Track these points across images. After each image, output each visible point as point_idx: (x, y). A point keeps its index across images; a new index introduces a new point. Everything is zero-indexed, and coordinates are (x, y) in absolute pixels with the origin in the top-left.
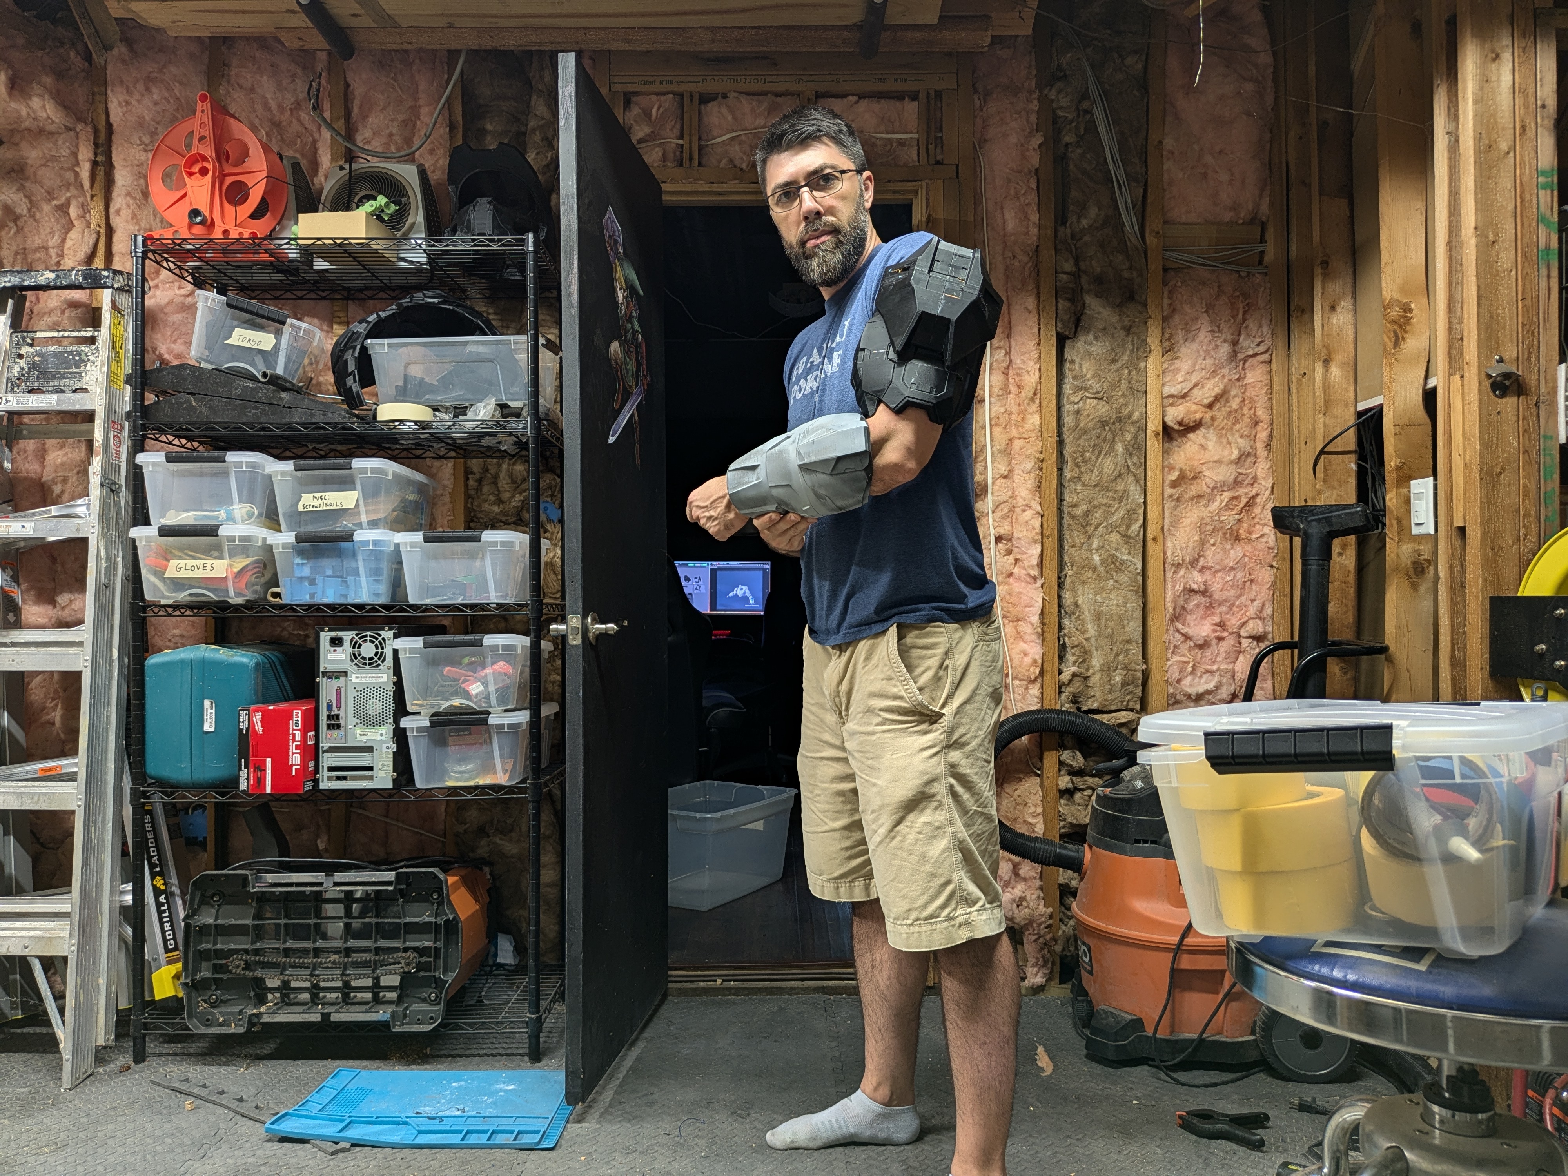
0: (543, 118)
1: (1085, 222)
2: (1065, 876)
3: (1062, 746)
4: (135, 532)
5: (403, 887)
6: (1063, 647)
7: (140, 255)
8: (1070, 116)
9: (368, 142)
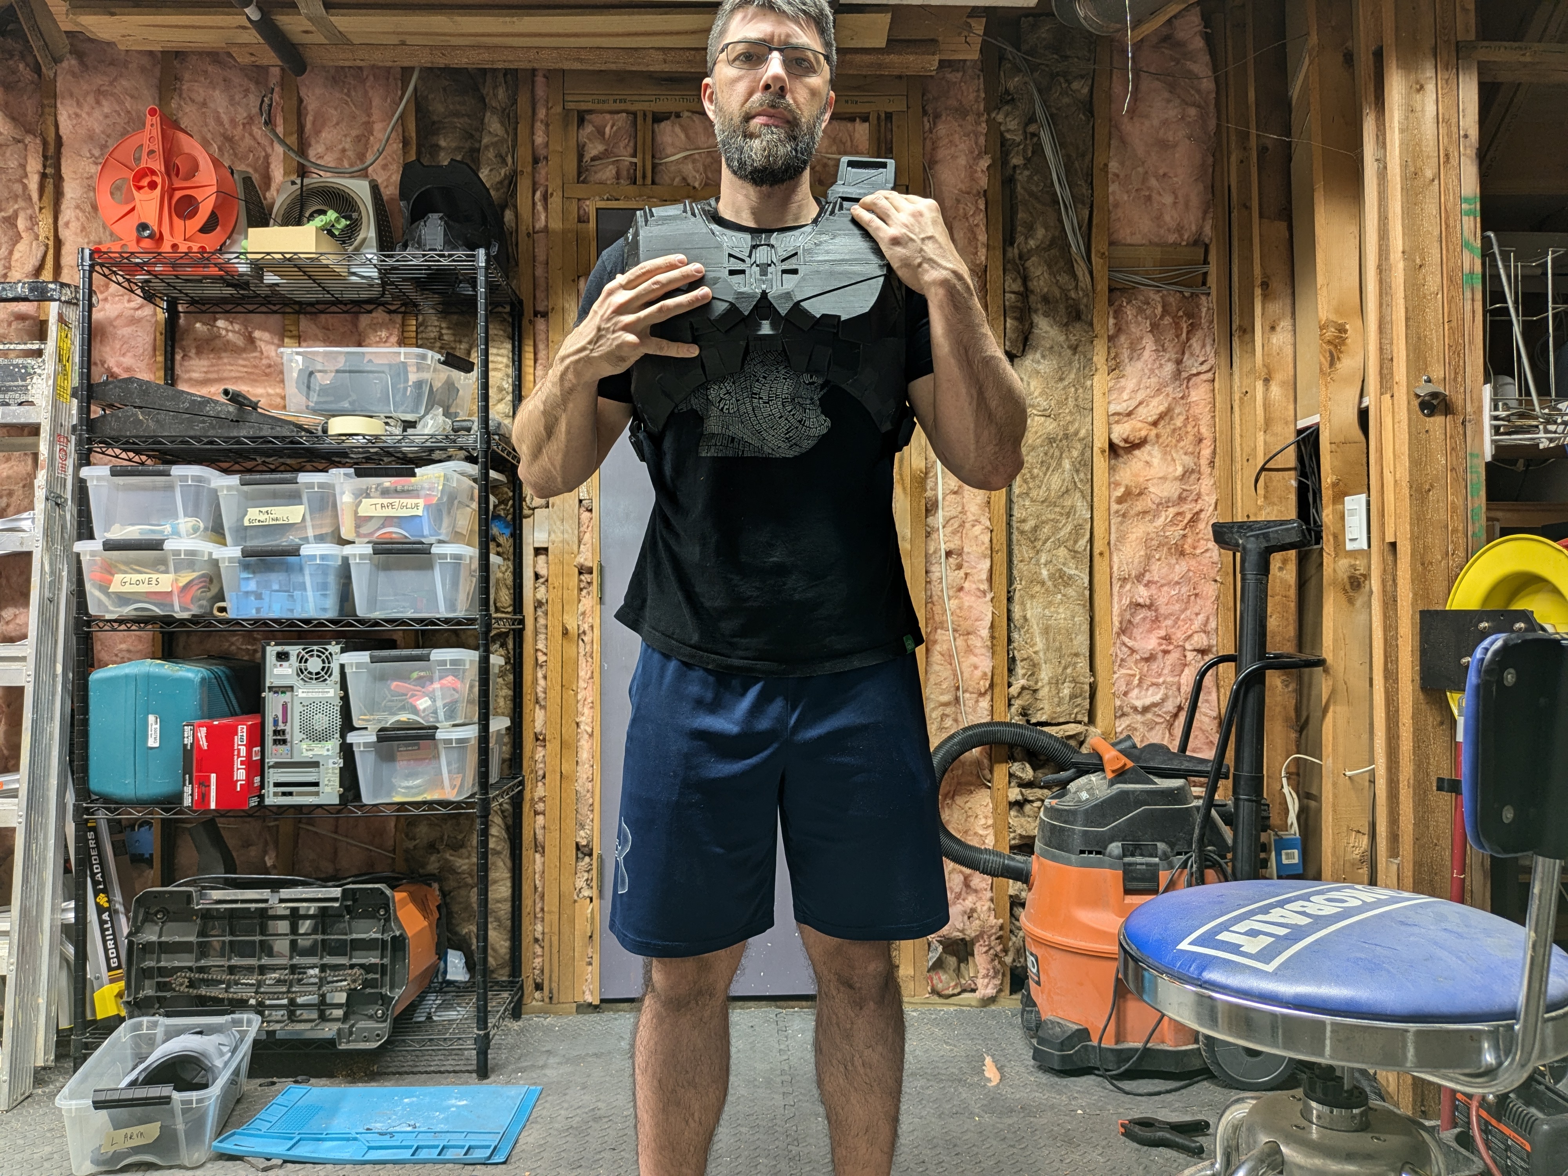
0: (497, 135)
1: (1032, 243)
2: (1013, 887)
3: (1012, 758)
4: (79, 547)
5: (349, 903)
6: (1012, 661)
7: (87, 268)
8: (1018, 139)
9: (321, 157)
